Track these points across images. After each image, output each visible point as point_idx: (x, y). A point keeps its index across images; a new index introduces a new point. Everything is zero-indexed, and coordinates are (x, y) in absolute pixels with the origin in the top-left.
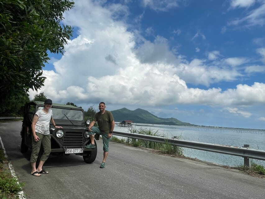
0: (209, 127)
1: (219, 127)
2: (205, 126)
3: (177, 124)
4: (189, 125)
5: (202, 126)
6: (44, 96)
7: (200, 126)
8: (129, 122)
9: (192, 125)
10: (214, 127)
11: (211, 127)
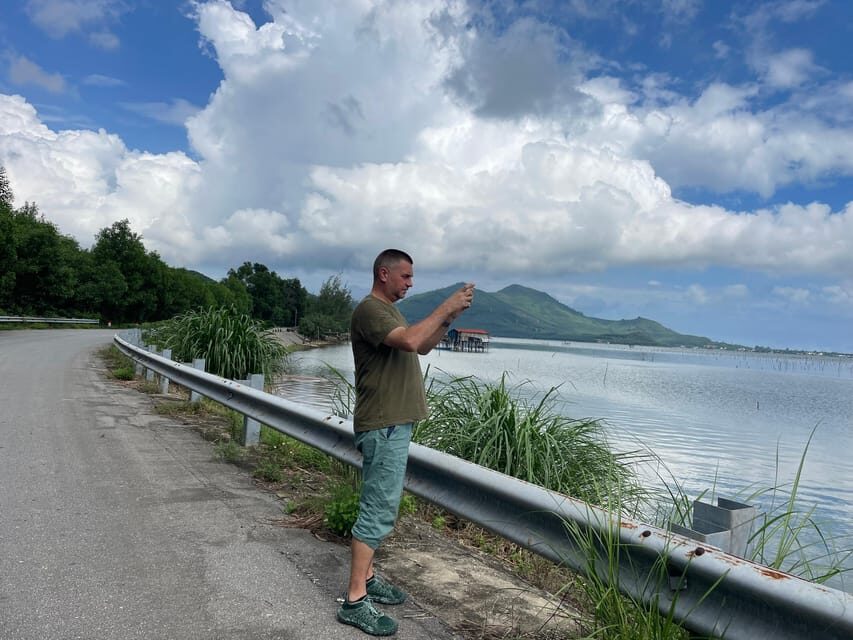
0: (787, 352)
1: (825, 354)
2: (767, 350)
3: (659, 340)
4: (703, 343)
5: (757, 347)
6: (130, 235)
7: (748, 349)
8: (472, 336)
9: (719, 346)
10: (804, 353)
11: (791, 352)
